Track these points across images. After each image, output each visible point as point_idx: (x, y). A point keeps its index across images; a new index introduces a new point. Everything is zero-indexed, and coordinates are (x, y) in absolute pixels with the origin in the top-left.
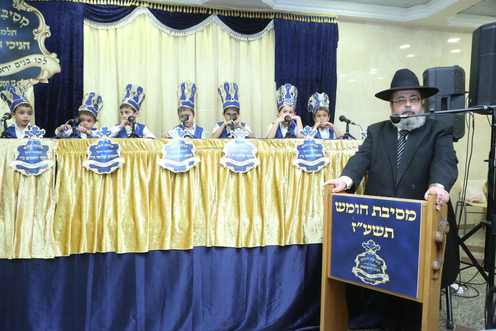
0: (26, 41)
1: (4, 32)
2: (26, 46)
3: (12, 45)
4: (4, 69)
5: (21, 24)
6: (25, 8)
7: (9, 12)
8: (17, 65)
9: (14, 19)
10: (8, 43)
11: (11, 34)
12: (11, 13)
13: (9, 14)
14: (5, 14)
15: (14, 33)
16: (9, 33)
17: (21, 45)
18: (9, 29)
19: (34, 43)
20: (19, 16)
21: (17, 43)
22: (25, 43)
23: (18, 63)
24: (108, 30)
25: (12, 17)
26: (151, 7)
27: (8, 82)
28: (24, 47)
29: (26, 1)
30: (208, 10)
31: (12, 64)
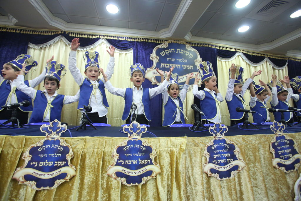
0: (192, 65)
1: (181, 61)
2: (191, 67)
3: (185, 67)
4: (181, 79)
6: (191, 49)
7: (184, 51)
9: (186, 54)
10: (183, 66)
12: (185, 51)
13: (184, 52)
14: (182, 52)
15: (186, 61)
16: (184, 61)
17: (189, 67)
18: (184, 59)
19: (195, 66)
20: (189, 53)
21: (187, 66)
24: (225, 62)
26: (243, 52)
28: (190, 68)
29: (191, 46)
30: (265, 55)
31: (184, 76)
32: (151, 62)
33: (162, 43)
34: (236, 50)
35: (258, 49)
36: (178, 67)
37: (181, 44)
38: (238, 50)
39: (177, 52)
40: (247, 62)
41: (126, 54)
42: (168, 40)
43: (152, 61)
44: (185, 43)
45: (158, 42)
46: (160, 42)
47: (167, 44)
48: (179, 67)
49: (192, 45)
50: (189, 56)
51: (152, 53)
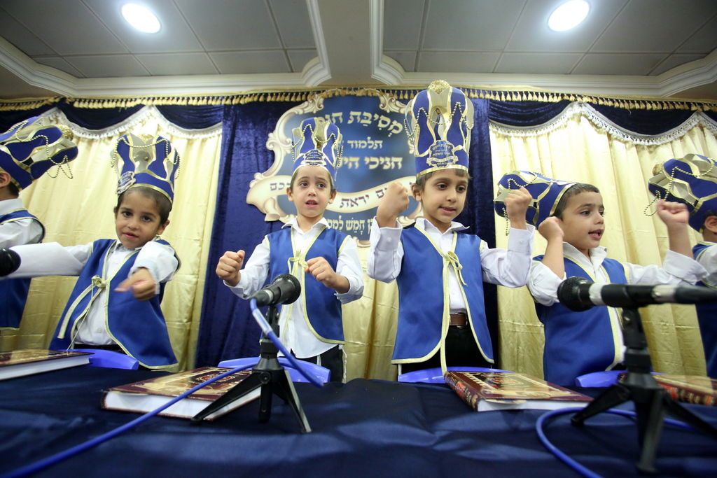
0: (397, 156)
1: (363, 144)
2: (396, 163)
3: (374, 163)
4: (358, 202)
5: (390, 131)
6: (398, 109)
7: (373, 115)
8: (380, 194)
9: (381, 125)
11: (374, 146)
12: (376, 116)
13: (373, 118)
14: (367, 118)
15: (378, 144)
16: (371, 144)
17: (388, 163)
18: (371, 140)
19: (407, 159)
20: (388, 120)
21: (382, 160)
22: (394, 159)
23: (381, 191)
24: (525, 138)
25: (377, 122)
26: (595, 102)
27: (363, 222)
28: (393, 165)
29: (398, 100)
30: (689, 104)
31: (372, 192)
32: (270, 156)
33: (307, 100)
34: (566, 98)
35: (659, 89)
36: (350, 165)
37: (363, 96)
38: (572, 98)
39: (350, 122)
40: (611, 132)
41: (204, 141)
42: (323, 91)
43: (273, 153)
44: (378, 93)
45: (293, 99)
46: (298, 99)
47: (322, 100)
48: (353, 163)
49: (401, 97)
50: (389, 129)
51: (272, 130)
